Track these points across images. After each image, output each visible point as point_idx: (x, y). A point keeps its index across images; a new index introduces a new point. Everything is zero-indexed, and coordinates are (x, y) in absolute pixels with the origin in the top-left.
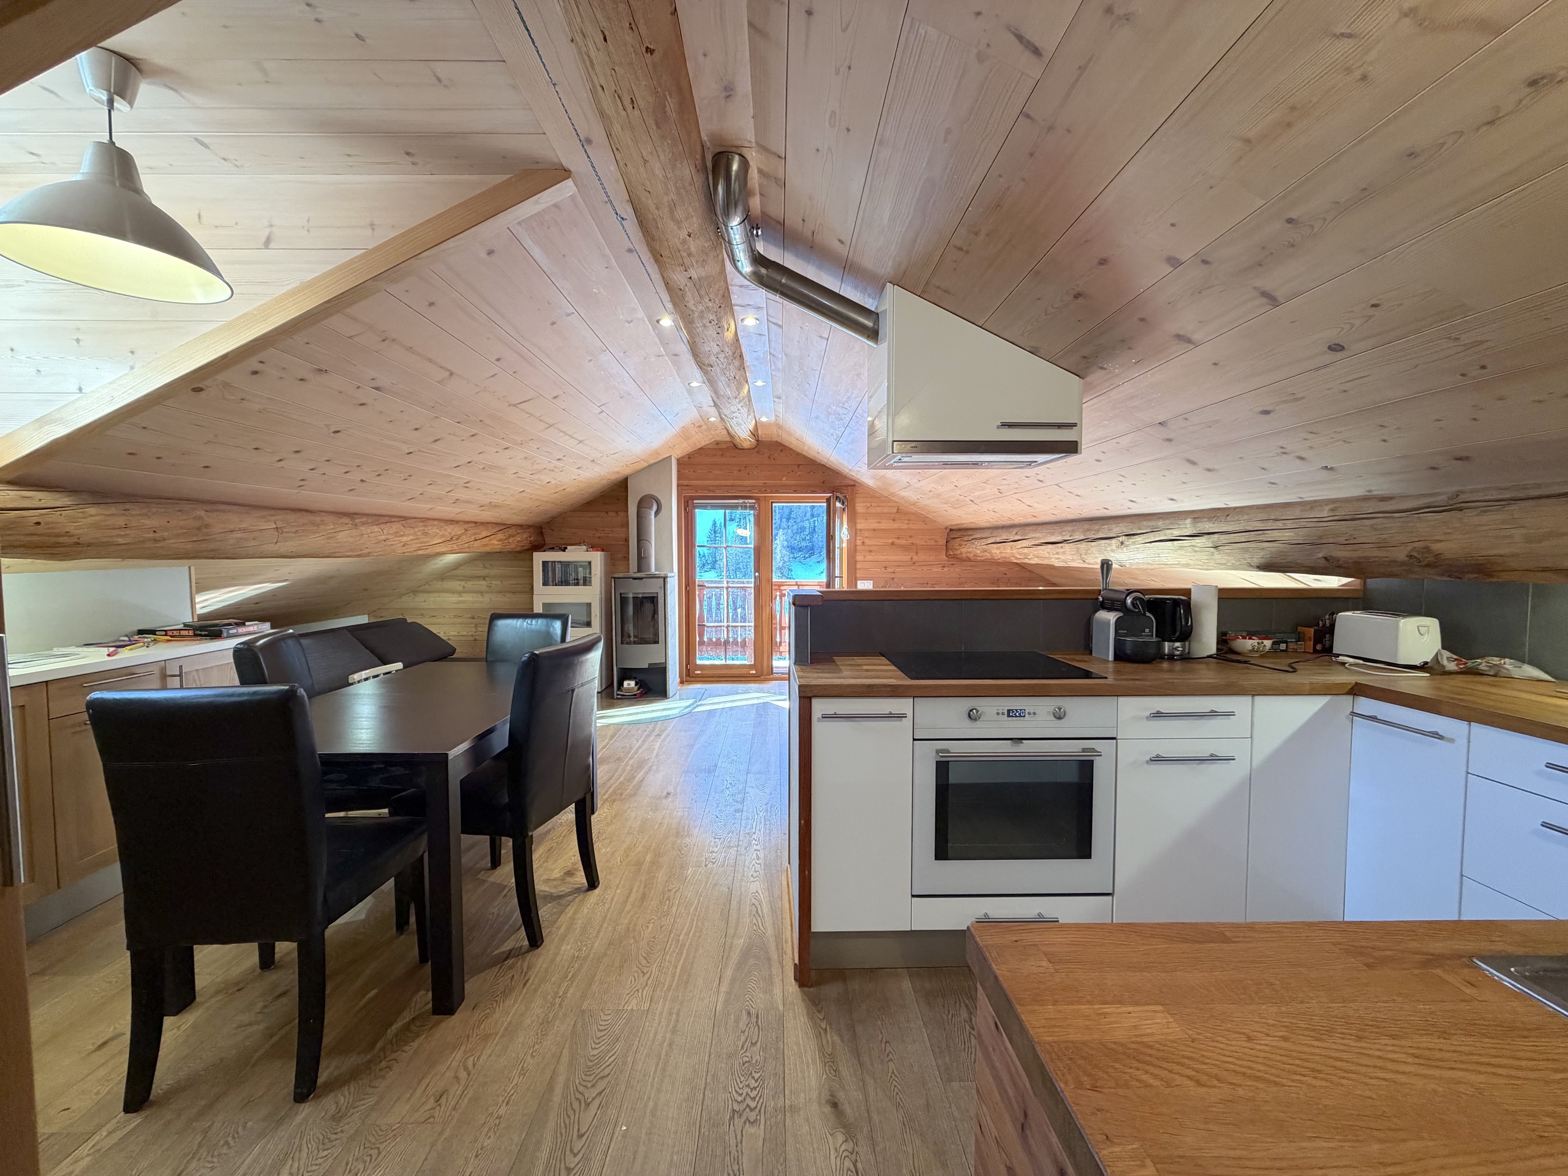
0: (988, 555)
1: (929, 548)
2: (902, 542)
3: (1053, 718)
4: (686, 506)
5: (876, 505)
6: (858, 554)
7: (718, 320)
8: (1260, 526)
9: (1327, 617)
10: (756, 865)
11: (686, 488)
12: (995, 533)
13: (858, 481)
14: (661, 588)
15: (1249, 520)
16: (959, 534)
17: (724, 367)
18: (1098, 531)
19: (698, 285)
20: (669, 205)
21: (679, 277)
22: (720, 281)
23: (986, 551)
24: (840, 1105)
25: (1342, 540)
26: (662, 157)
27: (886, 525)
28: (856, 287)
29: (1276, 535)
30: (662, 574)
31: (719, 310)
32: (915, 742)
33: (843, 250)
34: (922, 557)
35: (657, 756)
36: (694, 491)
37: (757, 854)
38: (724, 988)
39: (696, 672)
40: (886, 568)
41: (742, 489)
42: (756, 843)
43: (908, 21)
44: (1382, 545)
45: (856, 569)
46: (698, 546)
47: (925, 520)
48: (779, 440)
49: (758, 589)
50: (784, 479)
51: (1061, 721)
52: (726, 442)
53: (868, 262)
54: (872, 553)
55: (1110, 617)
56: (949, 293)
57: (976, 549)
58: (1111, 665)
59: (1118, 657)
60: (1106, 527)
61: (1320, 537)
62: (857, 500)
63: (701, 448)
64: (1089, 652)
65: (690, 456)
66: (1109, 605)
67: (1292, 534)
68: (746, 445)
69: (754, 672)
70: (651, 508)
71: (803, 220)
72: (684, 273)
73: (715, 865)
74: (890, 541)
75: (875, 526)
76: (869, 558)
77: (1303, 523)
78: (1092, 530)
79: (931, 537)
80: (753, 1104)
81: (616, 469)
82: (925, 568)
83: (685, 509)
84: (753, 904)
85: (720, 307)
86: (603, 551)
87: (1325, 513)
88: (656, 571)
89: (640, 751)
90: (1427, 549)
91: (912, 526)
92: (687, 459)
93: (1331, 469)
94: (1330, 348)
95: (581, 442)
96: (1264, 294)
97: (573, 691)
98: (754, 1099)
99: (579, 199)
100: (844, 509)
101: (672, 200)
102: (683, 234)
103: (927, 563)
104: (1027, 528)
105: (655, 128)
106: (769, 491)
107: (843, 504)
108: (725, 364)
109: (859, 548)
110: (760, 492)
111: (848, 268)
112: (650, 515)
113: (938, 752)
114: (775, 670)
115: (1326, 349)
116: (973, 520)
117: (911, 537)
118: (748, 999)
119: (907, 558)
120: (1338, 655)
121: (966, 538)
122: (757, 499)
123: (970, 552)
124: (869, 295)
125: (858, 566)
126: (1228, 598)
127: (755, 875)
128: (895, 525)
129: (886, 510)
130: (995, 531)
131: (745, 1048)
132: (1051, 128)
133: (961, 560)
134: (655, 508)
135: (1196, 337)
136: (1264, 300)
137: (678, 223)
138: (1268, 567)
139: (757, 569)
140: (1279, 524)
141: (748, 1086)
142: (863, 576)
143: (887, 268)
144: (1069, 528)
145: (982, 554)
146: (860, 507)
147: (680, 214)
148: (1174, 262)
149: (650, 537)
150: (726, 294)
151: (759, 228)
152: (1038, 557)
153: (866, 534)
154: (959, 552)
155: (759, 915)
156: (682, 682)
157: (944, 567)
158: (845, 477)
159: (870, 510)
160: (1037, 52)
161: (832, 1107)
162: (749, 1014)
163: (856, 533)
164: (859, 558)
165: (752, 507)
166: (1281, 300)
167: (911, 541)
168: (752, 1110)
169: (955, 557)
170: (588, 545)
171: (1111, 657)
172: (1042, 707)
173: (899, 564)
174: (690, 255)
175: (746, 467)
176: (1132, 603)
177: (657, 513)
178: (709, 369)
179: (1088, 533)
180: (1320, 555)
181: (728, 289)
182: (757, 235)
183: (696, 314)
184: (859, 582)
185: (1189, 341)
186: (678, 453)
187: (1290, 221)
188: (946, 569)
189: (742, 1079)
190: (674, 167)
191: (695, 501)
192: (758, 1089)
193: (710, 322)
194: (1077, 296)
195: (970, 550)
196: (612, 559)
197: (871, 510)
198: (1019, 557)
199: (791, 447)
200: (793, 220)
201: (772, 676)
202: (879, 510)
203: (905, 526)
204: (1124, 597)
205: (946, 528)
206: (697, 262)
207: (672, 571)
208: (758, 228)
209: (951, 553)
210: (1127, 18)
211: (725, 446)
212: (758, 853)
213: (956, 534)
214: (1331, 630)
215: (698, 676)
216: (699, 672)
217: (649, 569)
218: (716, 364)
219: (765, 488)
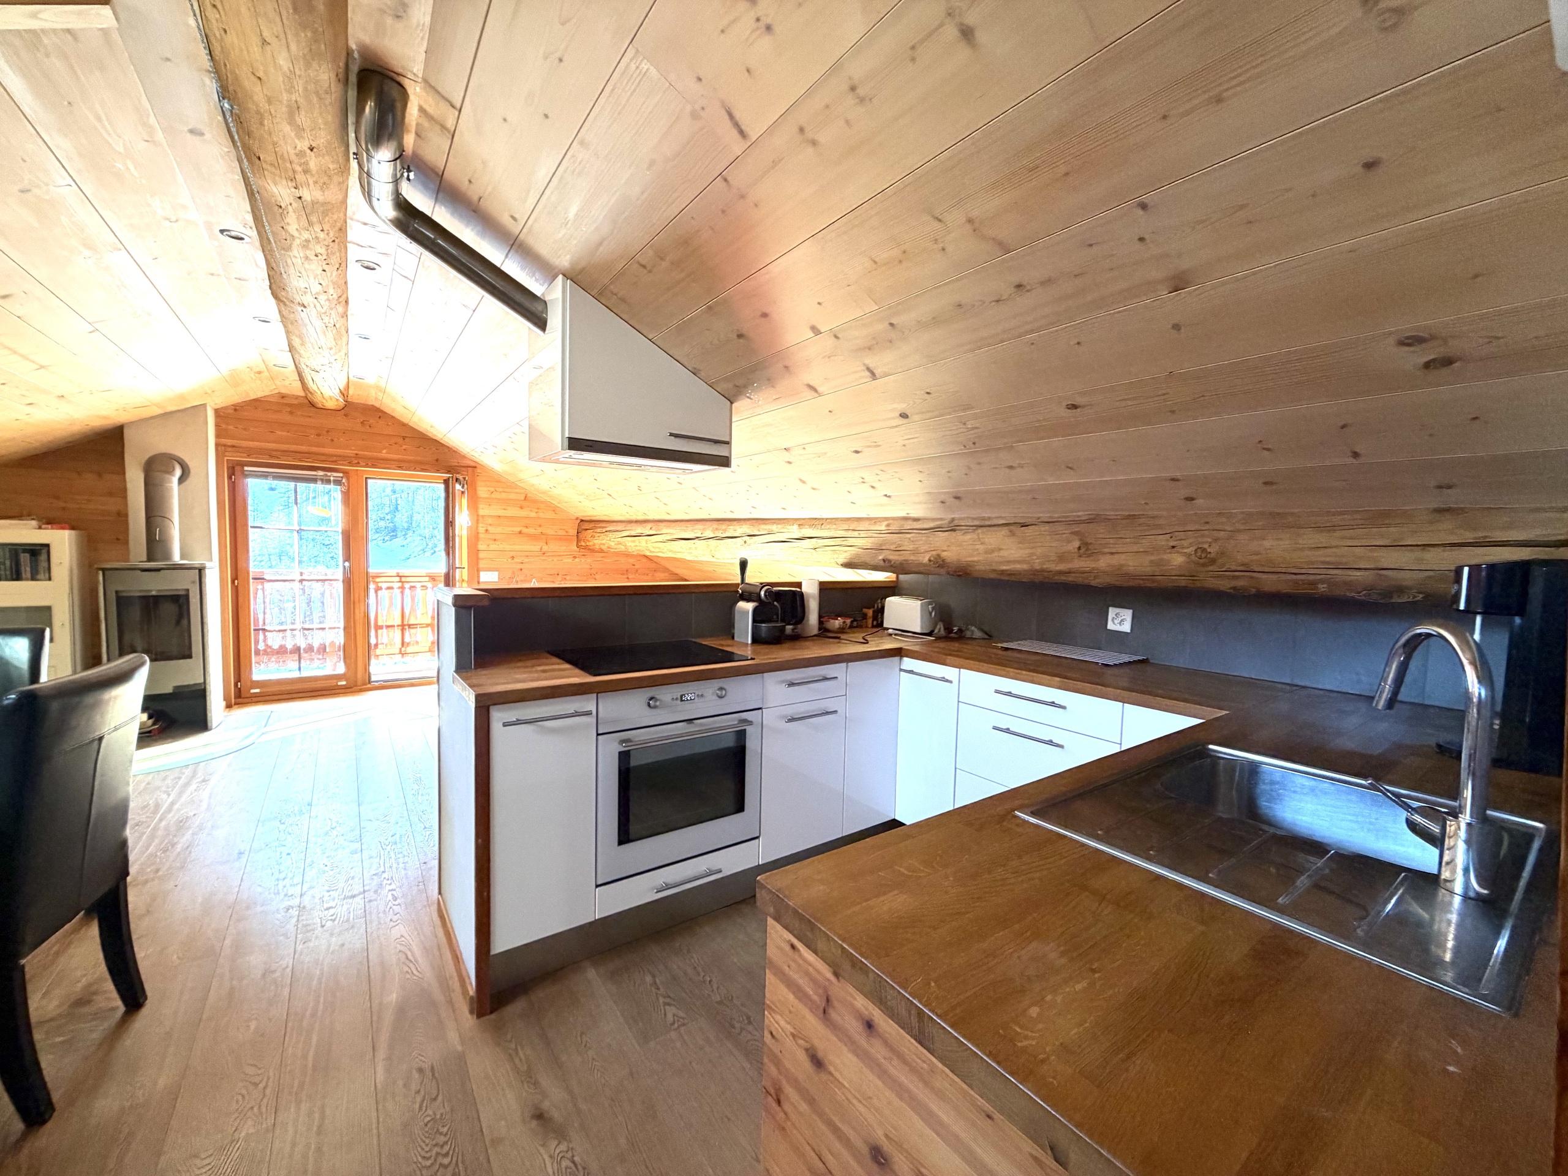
0: (623, 547)
1: (560, 539)
2: (531, 531)
3: (717, 698)
4: (232, 472)
5: (501, 490)
6: (480, 543)
7: (327, 255)
8: (843, 534)
9: (879, 601)
10: (394, 907)
11: (230, 449)
12: (629, 526)
13: (480, 463)
14: (194, 582)
15: (836, 529)
16: (592, 525)
17: (323, 311)
18: (725, 530)
19: (308, 210)
20: (289, 106)
21: (280, 191)
22: (340, 212)
23: (620, 544)
24: (545, 1115)
25: (892, 547)
26: (293, 47)
27: (512, 512)
28: (523, 268)
29: (851, 541)
30: (196, 562)
31: (332, 244)
32: (600, 737)
33: (515, 229)
34: (553, 546)
35: (208, 808)
36: (245, 455)
37: (392, 895)
38: (381, 1054)
39: (253, 691)
40: (513, 558)
41: (323, 458)
42: (389, 882)
43: (631, 52)
44: (915, 552)
45: (478, 559)
46: (252, 527)
47: (555, 509)
48: (377, 405)
49: (348, 583)
50: (384, 451)
51: (723, 699)
52: (297, 397)
53: (543, 248)
54: (497, 543)
55: (748, 607)
56: (625, 302)
57: (610, 541)
58: (749, 648)
59: (755, 641)
60: (731, 527)
61: (881, 545)
62: (479, 483)
63: (256, 400)
64: (731, 637)
65: (237, 408)
66: (746, 597)
67: (864, 542)
68: (330, 405)
69: (344, 683)
70: (171, 472)
71: (470, 181)
72: (293, 190)
73: (336, 922)
74: (518, 529)
75: (501, 513)
76: (493, 547)
77: (870, 534)
78: (720, 529)
79: (561, 527)
80: (446, 1161)
81: (104, 413)
82: (555, 559)
83: (230, 478)
84: (400, 951)
85: (334, 241)
86: (73, 528)
87: (883, 527)
88: (182, 558)
89: (176, 807)
90: (938, 555)
91: (541, 515)
92: (231, 411)
93: (889, 497)
94: (901, 415)
95: (42, 367)
96: (868, 369)
97: (101, 739)
98: (446, 1155)
99: (116, 36)
100: (463, 493)
101: (296, 101)
102: (302, 145)
103: (556, 554)
104: (660, 524)
105: (291, 11)
106: (362, 464)
107: (463, 487)
108: (325, 308)
109: (481, 536)
110: (350, 464)
111: (515, 245)
112: (170, 482)
113: (622, 742)
114: (373, 678)
115: (898, 415)
116: (607, 513)
117: (540, 526)
118: (416, 1055)
119: (537, 548)
120: (888, 629)
121: (599, 530)
122: (345, 472)
123: (604, 544)
124: (536, 280)
125: (481, 555)
126: (826, 589)
127: (395, 918)
128: (523, 513)
129: (513, 496)
130: (629, 525)
131: (424, 1109)
132: (743, 197)
133: (593, 551)
134: (178, 472)
135: (820, 389)
136: (868, 374)
137: (299, 131)
138: (849, 565)
139: (347, 558)
140: (856, 534)
141: (436, 1145)
142: (486, 566)
143: (564, 261)
144: (700, 526)
145: (616, 546)
146: (482, 491)
147: (302, 119)
148: (816, 330)
149: (171, 510)
150: (343, 229)
151: (411, 171)
152: (671, 551)
153: (490, 521)
154: (591, 543)
155: (411, 961)
156: (229, 706)
157: (575, 557)
158: (464, 457)
159: (493, 496)
160: (742, 134)
161: (537, 1120)
162: (421, 1070)
163: (478, 520)
164: (481, 546)
165: (338, 482)
166: (878, 376)
167: (539, 530)
168: (446, 1167)
169: (586, 548)
170: (39, 519)
171: (750, 642)
172: (709, 688)
173: (527, 554)
174: (306, 171)
175: (328, 432)
176: (765, 595)
177: (181, 480)
178: (300, 309)
179: (717, 532)
180: (881, 558)
181: (346, 222)
182: (408, 179)
183: (297, 242)
184: (482, 574)
185: (816, 390)
186: (215, 402)
187: (891, 324)
188: (577, 560)
189: (427, 1141)
190: (308, 65)
191: (246, 468)
192: (449, 1143)
193: (316, 256)
194: (740, 336)
195: (604, 542)
196: (89, 541)
197: (495, 495)
198: (653, 550)
199: (393, 415)
200: (455, 173)
201: (369, 686)
202: (504, 495)
203: (533, 515)
204: (759, 590)
205: (577, 519)
206: (316, 182)
207: (211, 560)
208: (409, 171)
209: (583, 544)
210: (814, 143)
211: (295, 402)
212: (394, 892)
213: (586, 525)
214: (881, 610)
215: (256, 695)
216: (257, 690)
217: (167, 555)
218: (312, 306)
219: (356, 461)
